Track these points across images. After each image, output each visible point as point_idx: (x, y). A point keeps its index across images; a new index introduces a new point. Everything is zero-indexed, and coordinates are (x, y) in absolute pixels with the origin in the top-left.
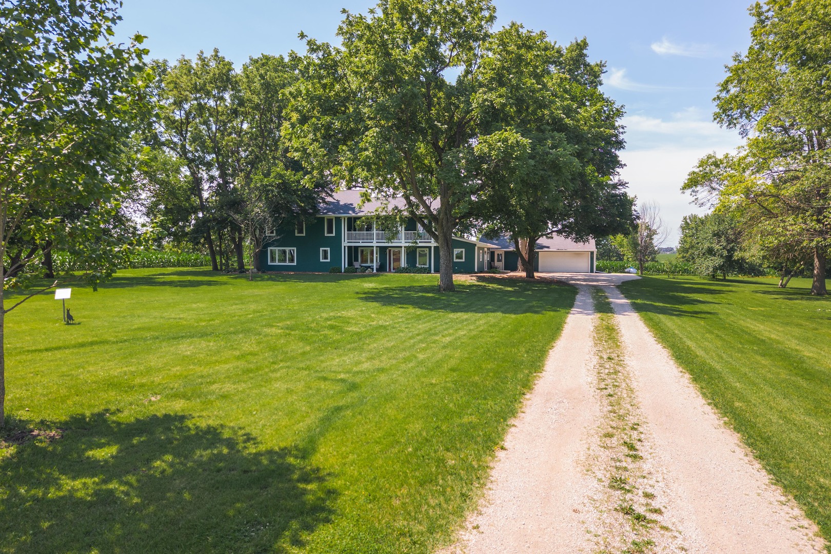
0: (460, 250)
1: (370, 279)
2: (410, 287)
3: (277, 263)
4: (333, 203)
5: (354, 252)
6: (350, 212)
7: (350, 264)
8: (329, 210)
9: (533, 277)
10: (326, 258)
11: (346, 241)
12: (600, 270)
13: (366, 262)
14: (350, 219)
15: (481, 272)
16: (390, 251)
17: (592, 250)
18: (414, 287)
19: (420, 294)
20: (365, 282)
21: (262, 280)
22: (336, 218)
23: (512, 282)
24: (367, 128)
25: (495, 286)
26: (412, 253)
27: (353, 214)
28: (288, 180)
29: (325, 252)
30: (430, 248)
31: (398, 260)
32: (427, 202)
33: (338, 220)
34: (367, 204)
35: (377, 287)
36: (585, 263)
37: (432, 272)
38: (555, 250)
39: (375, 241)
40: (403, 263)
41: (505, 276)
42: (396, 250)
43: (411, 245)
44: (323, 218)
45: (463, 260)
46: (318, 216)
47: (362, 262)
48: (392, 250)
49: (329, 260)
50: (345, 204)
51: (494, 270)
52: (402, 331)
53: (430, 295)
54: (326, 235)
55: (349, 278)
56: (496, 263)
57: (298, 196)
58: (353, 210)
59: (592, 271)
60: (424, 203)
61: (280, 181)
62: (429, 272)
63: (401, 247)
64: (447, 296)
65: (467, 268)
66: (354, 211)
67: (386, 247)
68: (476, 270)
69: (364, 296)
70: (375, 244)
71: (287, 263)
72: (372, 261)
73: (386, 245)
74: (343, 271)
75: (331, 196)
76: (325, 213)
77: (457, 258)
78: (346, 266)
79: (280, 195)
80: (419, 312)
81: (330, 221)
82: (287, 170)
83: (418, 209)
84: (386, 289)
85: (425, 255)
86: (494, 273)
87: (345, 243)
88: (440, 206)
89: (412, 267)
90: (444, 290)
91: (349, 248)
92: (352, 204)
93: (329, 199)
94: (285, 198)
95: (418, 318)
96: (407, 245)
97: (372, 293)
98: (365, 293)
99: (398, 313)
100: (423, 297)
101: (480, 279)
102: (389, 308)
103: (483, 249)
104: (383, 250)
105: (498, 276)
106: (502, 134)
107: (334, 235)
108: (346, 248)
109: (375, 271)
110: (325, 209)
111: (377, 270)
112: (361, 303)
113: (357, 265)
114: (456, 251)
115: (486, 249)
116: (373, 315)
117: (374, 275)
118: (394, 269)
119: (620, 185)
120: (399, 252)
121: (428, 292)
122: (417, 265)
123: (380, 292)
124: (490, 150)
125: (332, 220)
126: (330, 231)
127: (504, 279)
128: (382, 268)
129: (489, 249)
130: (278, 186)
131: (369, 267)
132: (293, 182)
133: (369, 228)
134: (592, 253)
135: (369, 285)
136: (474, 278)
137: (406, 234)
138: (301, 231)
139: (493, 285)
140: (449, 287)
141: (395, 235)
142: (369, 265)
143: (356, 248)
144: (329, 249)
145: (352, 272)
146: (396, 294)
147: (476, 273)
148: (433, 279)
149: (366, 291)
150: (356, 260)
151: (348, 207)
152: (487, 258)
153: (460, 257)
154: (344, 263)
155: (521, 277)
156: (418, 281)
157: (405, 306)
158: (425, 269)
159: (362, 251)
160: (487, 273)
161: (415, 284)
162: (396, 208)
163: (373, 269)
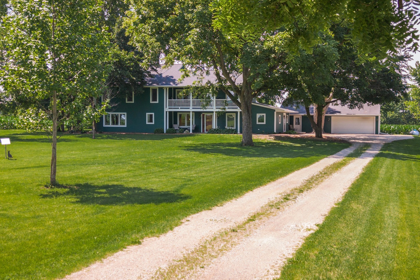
0: (262, 114)
1: (188, 138)
2: (220, 144)
3: (111, 126)
4: (156, 76)
5: (173, 116)
6: (171, 83)
7: (171, 126)
8: (154, 82)
9: (321, 137)
10: (151, 121)
11: (168, 107)
12: (383, 132)
13: (184, 125)
14: (170, 89)
15: (280, 133)
16: (203, 115)
17: (377, 115)
18: (223, 143)
19: (227, 147)
20: (185, 140)
21: (103, 138)
22: (159, 88)
23: (302, 140)
24: (190, 29)
25: (288, 143)
26: (221, 117)
27: (172, 85)
28: (123, 59)
29: (151, 116)
30: (236, 113)
31: (210, 123)
32: (233, 79)
33: (161, 90)
34: (186, 79)
35: (194, 143)
36: (370, 126)
37: (239, 132)
38: (345, 114)
39: (191, 107)
40: (214, 125)
41: (298, 136)
42: (209, 114)
43: (220, 110)
44: (149, 88)
45: (265, 123)
46: (145, 86)
47: (180, 125)
48: (206, 114)
49: (153, 123)
50: (167, 77)
51: (290, 131)
52: (213, 164)
53: (235, 148)
54: (151, 102)
55: (171, 137)
56: (295, 126)
57: (130, 71)
58: (174, 81)
59: (377, 133)
60: (230, 79)
61: (117, 60)
62: (236, 133)
63: (213, 112)
64: (247, 148)
65: (267, 130)
66: (174, 83)
67: (200, 113)
68: (275, 131)
69: (186, 148)
70: (191, 110)
71: (119, 126)
72: (189, 124)
73: (202, 110)
74: (165, 132)
75: (156, 71)
76: (151, 85)
77: (259, 121)
78: (168, 128)
79: (117, 71)
80: (225, 157)
81: (154, 91)
82: (121, 51)
83: (225, 83)
84: (202, 144)
85: (233, 119)
86: (290, 134)
87: (167, 109)
88: (242, 82)
89: (221, 129)
90: (245, 145)
91: (170, 113)
92: (172, 77)
93: (153, 73)
94: (121, 74)
95: (224, 159)
96: (218, 110)
97: (191, 147)
98: (186, 147)
99: (211, 157)
100: (229, 149)
101: (277, 138)
102: (205, 155)
103: (282, 113)
104: (198, 115)
105: (292, 136)
106: (284, 34)
107: (157, 102)
108: (168, 113)
109: (191, 132)
110: (150, 81)
111: (193, 131)
112: (185, 152)
113: (176, 127)
114: (258, 115)
115: (285, 114)
116: (194, 158)
117: (190, 135)
118: (207, 130)
119: (406, 57)
120: (211, 117)
121: (234, 147)
122: (226, 127)
123: (197, 146)
124: (275, 46)
125: (156, 89)
126: (154, 99)
127: (297, 138)
128: (197, 130)
129: (287, 114)
130: (115, 63)
131: (186, 129)
132: (126, 60)
133: (186, 97)
134: (377, 117)
135: (188, 142)
136: (272, 137)
137: (217, 102)
138: (130, 99)
139: (286, 143)
140: (249, 143)
141: (208, 102)
142: (186, 127)
143: (176, 113)
144: (153, 114)
145: (172, 133)
146: (209, 147)
147: (275, 133)
148: (238, 138)
149: (186, 145)
150: (176, 123)
151: (169, 79)
152: (286, 121)
153: (261, 120)
154: (166, 126)
155: (311, 137)
156: (226, 139)
157: (216, 154)
158: (233, 130)
159: (180, 116)
160: (285, 133)
161: (223, 142)
162: (209, 82)
163: (189, 130)
